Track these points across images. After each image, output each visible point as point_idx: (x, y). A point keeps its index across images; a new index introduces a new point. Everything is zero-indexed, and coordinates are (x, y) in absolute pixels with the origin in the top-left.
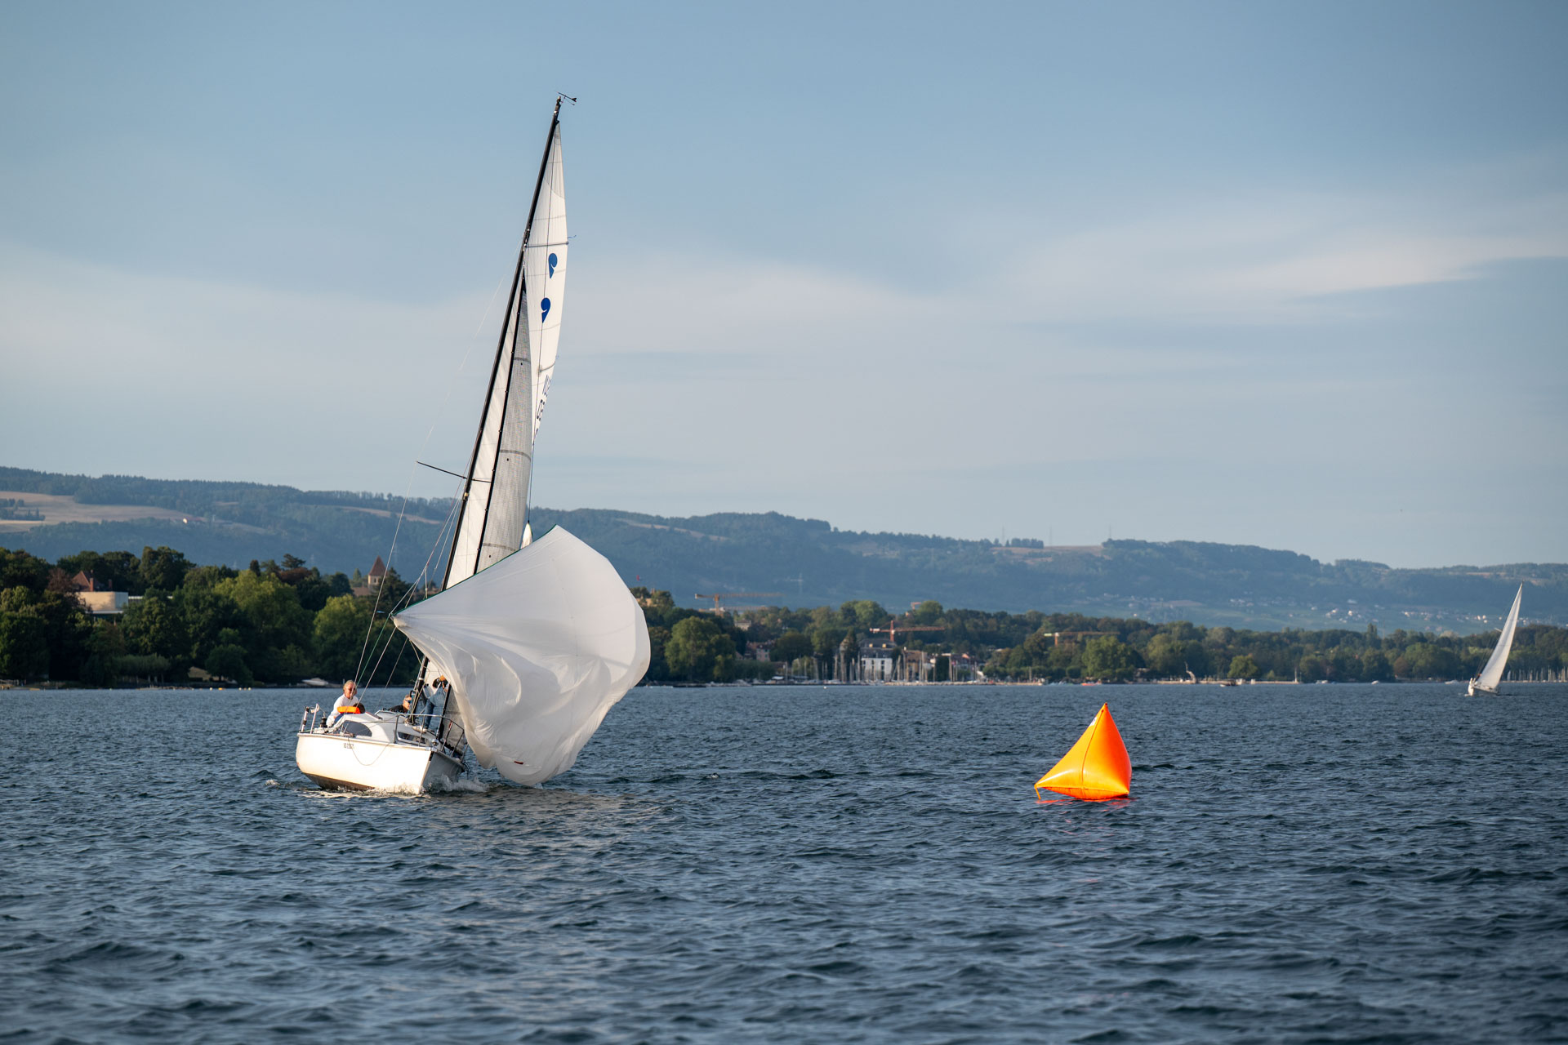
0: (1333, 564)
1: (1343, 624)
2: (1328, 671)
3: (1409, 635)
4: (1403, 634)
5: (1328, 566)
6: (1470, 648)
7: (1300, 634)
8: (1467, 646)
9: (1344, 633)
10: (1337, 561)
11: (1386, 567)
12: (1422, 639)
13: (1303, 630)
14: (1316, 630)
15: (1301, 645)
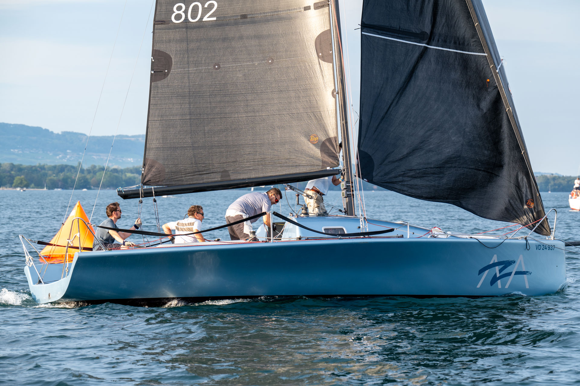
0: (60, 133)
1: (65, 162)
2: (60, 183)
3: (97, 168)
4: (94, 167)
5: (58, 134)
6: (126, 174)
7: (46, 167)
9: (66, 166)
10: (62, 132)
11: (85, 135)
12: (103, 169)
13: (47, 165)
14: (53, 164)
15: (46, 172)
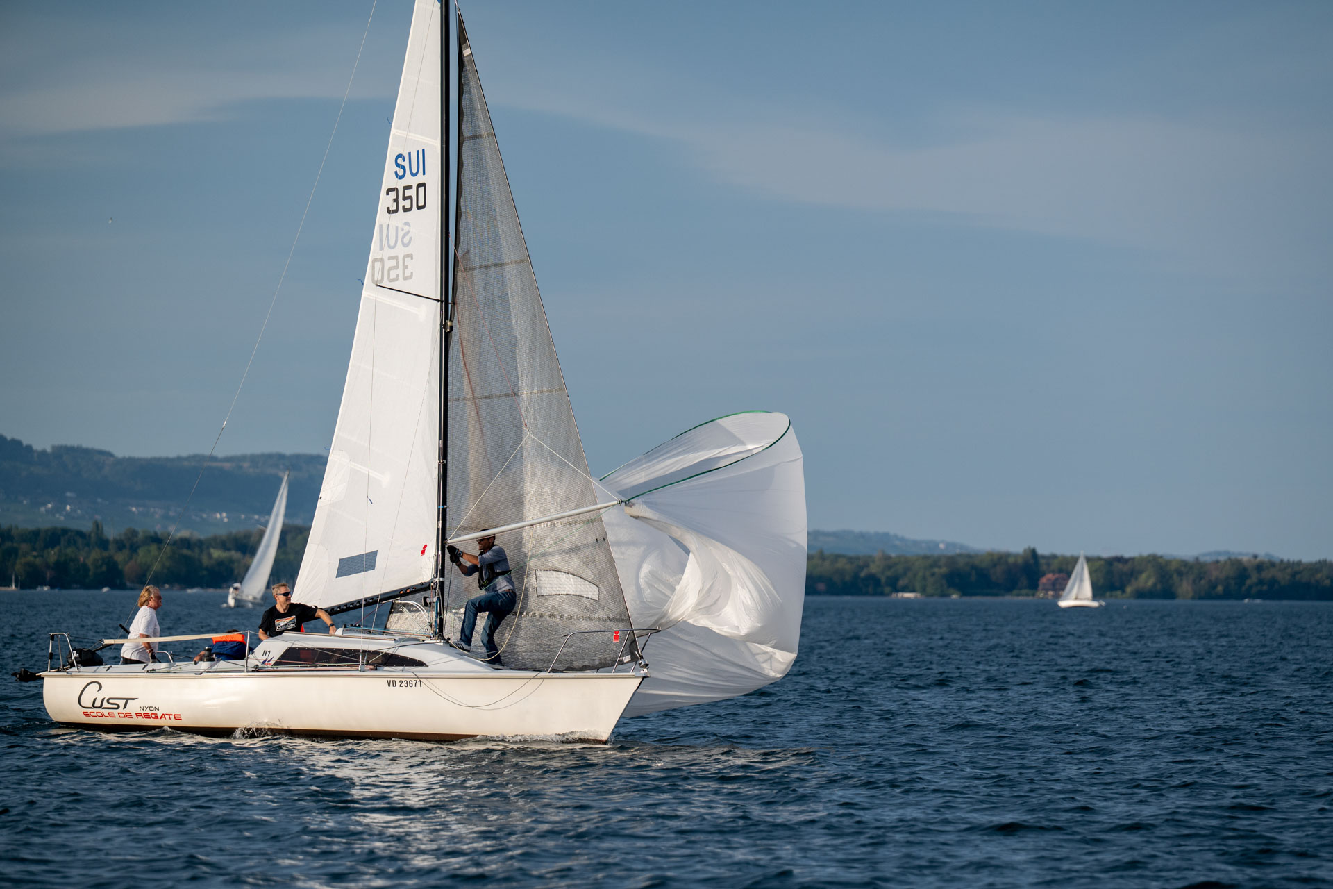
3: (141, 535)
4: (134, 533)
5: (43, 453)
6: (212, 551)
8: (208, 548)
11: (111, 455)
12: (157, 540)
